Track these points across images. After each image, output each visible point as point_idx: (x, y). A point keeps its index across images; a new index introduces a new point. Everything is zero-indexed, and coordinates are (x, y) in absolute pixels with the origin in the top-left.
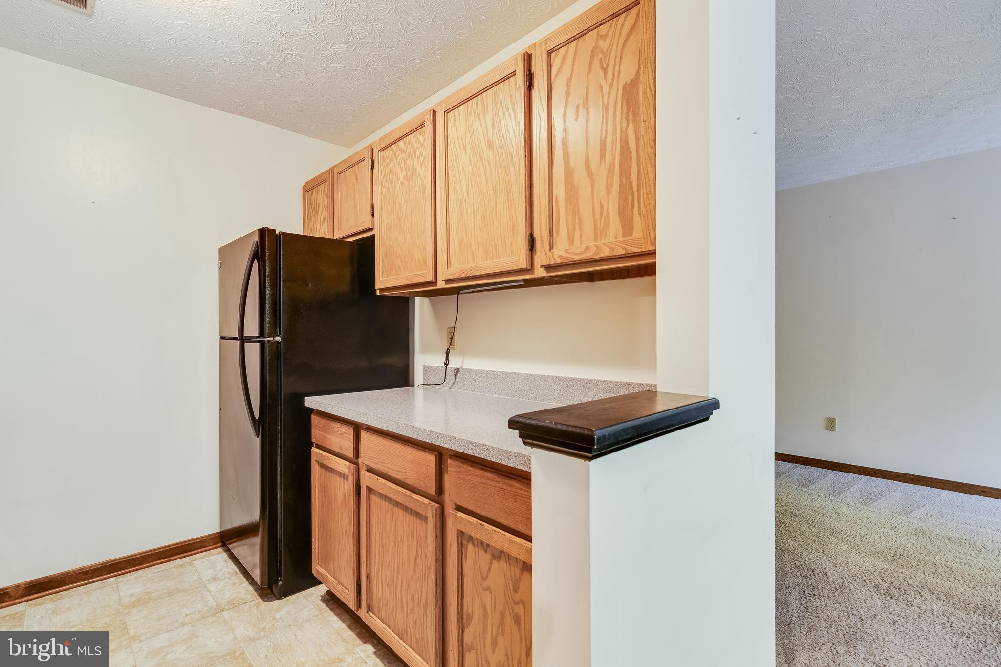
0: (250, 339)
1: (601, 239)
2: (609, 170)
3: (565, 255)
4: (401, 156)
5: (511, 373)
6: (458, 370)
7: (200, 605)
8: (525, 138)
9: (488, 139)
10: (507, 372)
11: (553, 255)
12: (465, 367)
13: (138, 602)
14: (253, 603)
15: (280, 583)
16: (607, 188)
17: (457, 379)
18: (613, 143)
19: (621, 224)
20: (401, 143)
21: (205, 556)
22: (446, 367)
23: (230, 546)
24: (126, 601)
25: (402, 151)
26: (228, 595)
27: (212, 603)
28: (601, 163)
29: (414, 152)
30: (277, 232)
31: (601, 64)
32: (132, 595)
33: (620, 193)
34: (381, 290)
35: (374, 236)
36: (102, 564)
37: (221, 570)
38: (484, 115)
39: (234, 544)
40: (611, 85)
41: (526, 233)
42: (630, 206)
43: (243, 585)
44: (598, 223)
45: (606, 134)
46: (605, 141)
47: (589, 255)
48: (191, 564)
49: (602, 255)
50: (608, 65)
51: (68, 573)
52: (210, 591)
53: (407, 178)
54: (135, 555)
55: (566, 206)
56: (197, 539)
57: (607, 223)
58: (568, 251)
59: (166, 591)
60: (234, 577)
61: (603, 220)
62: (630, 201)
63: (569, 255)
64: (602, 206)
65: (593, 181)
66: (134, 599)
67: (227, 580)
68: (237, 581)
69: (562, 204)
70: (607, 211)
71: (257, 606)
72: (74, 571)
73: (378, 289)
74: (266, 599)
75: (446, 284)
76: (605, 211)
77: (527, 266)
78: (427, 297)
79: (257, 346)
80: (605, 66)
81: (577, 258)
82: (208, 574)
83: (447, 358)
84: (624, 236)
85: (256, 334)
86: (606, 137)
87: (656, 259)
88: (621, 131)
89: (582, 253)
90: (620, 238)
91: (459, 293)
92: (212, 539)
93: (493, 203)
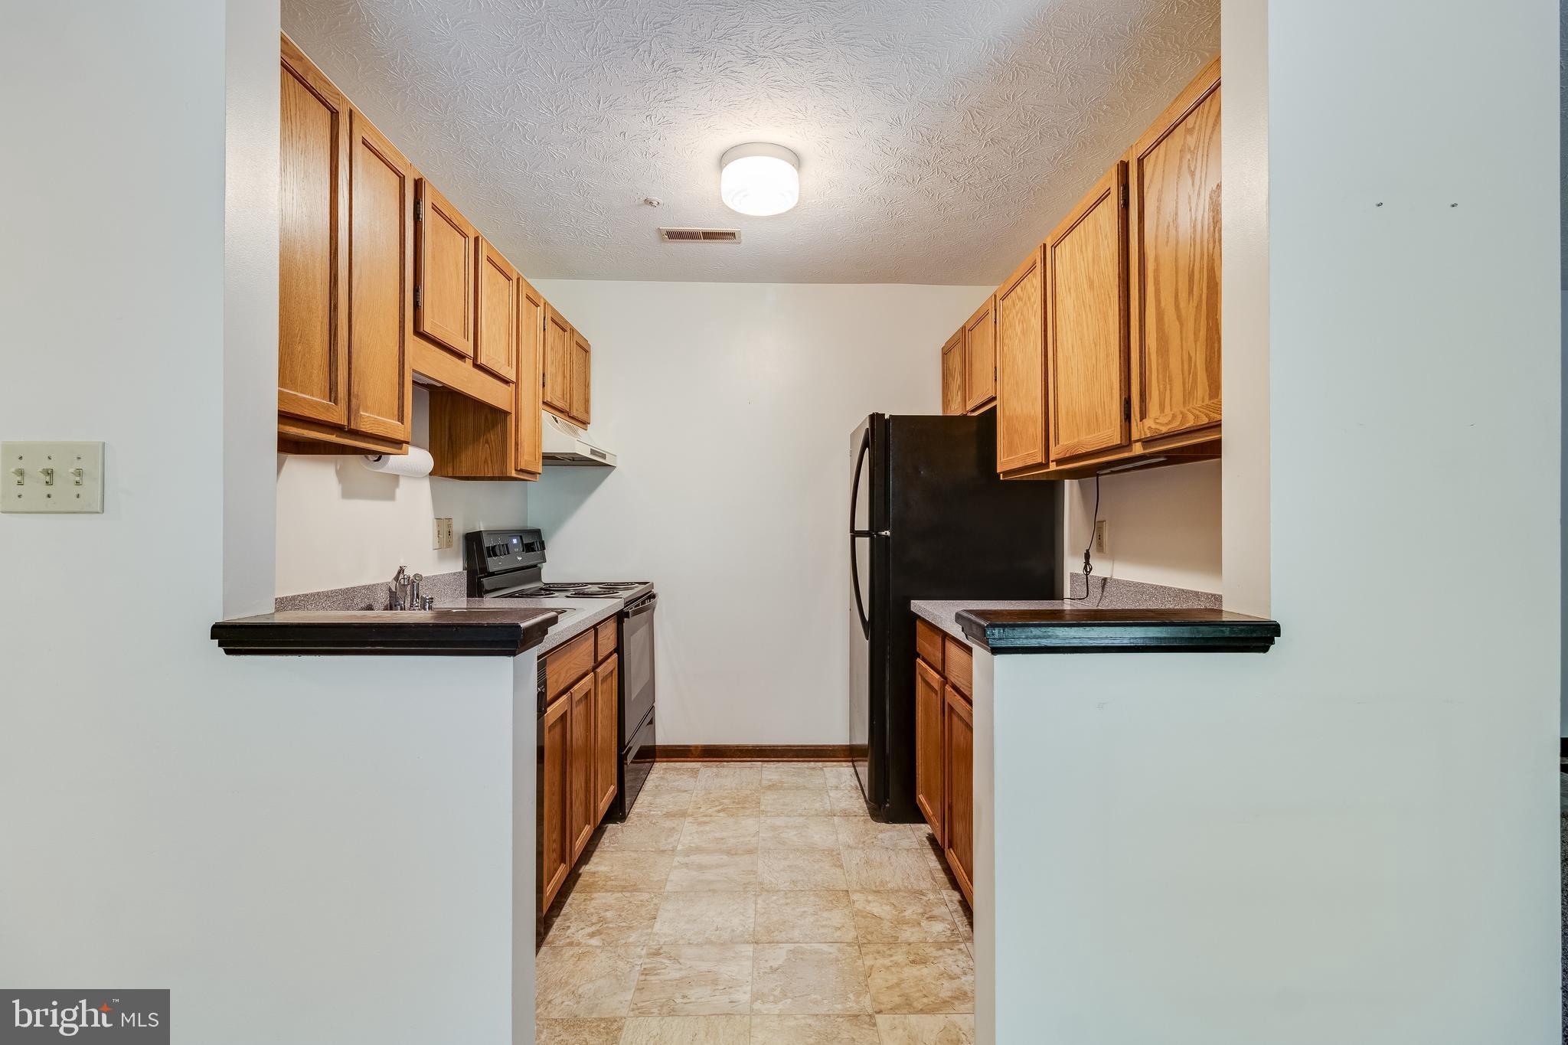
0: (862, 534)
1: (1189, 403)
2: (1196, 308)
3: (1153, 426)
4: (1019, 304)
5: (1162, 587)
6: (1105, 579)
7: (818, 805)
8: (1119, 274)
9: (1089, 278)
10: (1157, 586)
11: (1143, 427)
12: (1115, 577)
13: (772, 787)
14: (862, 818)
15: (888, 805)
16: (1195, 334)
17: (1104, 593)
18: (1200, 272)
19: (1208, 381)
20: (1018, 289)
21: (835, 766)
22: (1087, 575)
23: (856, 764)
24: (765, 783)
25: (1020, 299)
26: (844, 804)
27: (828, 807)
28: (1189, 301)
29: (1029, 299)
30: (887, 417)
31: (1189, 167)
32: (770, 780)
33: (1207, 340)
34: (1006, 473)
35: (995, 407)
36: (753, 747)
37: (845, 782)
38: (1086, 246)
39: (859, 763)
40: (1199, 194)
41: (1120, 398)
42: (1216, 357)
43: (860, 800)
44: (1187, 380)
45: (1194, 260)
46: (1193, 269)
47: (1176, 426)
48: (821, 769)
49: (1187, 425)
50: (1196, 168)
51: (729, 746)
52: (829, 797)
53: (1023, 332)
54: (778, 746)
55: (1157, 360)
56: (830, 746)
57: (1195, 381)
58: (1157, 421)
59: (795, 785)
60: (854, 791)
61: (1191, 376)
62: (1216, 350)
63: (1158, 427)
64: (1190, 358)
65: (1182, 325)
66: (770, 783)
67: (847, 791)
68: (855, 795)
69: (1154, 357)
70: (1195, 365)
71: (865, 822)
72: (733, 746)
73: (1001, 473)
74: (875, 818)
75: (1057, 466)
76: (1193, 365)
77: (1121, 441)
78: (1075, 479)
79: (867, 539)
80: (1193, 169)
81: (1164, 429)
82: (832, 781)
83: (1087, 563)
84: (1210, 399)
85: (866, 528)
86: (1194, 266)
87: (1220, 432)
88: (1208, 256)
89: (1170, 422)
90: (1207, 401)
91: (1098, 475)
92: (844, 750)
93: (1094, 361)
